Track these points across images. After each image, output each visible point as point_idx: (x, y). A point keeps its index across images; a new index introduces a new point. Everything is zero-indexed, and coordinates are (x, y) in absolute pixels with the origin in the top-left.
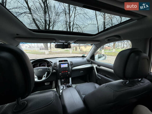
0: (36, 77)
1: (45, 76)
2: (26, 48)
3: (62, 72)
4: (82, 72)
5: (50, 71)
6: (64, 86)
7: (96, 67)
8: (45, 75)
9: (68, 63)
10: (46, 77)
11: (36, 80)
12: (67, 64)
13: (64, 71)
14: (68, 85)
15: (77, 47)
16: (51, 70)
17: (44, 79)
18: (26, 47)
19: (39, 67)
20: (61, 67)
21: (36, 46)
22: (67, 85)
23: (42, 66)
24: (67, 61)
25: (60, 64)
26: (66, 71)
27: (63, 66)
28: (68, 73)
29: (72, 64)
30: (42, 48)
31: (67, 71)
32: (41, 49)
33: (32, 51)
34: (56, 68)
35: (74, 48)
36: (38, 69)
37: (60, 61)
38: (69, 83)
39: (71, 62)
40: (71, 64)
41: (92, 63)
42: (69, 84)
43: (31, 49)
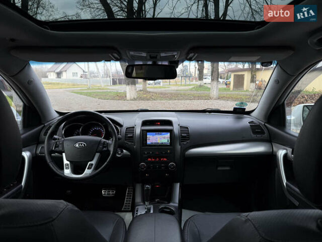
0: (68, 164)
1: (92, 165)
2: (75, 78)
3: (149, 159)
4: (228, 168)
5: (108, 151)
6: (152, 207)
7: (285, 156)
8: (94, 162)
9: (171, 131)
10: (96, 168)
11: (67, 172)
12: (169, 134)
13: (155, 158)
14: (166, 208)
15: (243, 75)
16: (111, 149)
17: (87, 172)
18: (75, 74)
19: (82, 135)
20: (149, 142)
21: (102, 73)
22: (163, 206)
23: (92, 134)
24: (169, 123)
25: (144, 134)
26: (163, 157)
27: (153, 139)
28: (167, 167)
29: (185, 137)
30: (119, 79)
31: (165, 159)
32: (114, 83)
33: (89, 89)
34: (130, 143)
35: (232, 80)
36: (77, 141)
37: (145, 123)
38: (170, 199)
39: (184, 129)
40: (183, 137)
41: (271, 139)
42: (171, 204)
43: (87, 82)
